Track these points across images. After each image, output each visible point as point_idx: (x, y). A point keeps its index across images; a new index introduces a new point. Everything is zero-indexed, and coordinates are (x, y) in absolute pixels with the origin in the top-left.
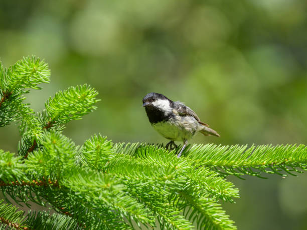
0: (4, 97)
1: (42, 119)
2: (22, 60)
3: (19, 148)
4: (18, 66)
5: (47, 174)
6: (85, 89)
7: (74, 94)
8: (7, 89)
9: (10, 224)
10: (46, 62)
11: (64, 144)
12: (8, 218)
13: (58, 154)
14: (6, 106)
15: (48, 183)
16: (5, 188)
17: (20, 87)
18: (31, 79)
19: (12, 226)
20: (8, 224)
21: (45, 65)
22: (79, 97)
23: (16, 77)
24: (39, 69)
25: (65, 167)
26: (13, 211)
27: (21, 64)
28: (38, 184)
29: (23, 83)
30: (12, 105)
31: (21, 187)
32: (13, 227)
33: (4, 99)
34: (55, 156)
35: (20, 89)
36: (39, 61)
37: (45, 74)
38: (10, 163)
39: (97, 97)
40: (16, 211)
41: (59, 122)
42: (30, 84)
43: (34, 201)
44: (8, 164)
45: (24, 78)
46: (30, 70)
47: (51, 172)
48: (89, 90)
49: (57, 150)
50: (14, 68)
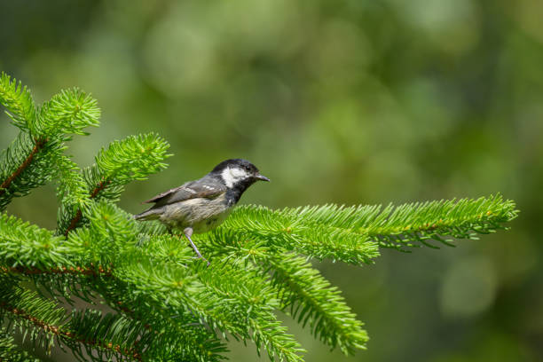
0: (37, 145)
1: (91, 177)
2: (60, 96)
3: (59, 218)
4: (55, 104)
5: (97, 259)
6: (151, 138)
7: (136, 147)
8: (40, 135)
9: (46, 327)
10: (94, 96)
11: (118, 222)
12: (43, 318)
13: (111, 233)
14: (39, 160)
15: (98, 272)
16: (38, 277)
17: (60, 131)
18: (73, 122)
19: (48, 330)
20: (43, 327)
21: (92, 102)
22: (143, 150)
23: (52, 118)
24: (84, 107)
25: (121, 251)
26: (51, 308)
27: (59, 101)
28: (84, 272)
29: (62, 126)
30: (49, 157)
31: (61, 275)
32: (51, 332)
33: (37, 149)
34: (108, 236)
35: (59, 135)
36: (83, 96)
37: (93, 114)
38: (47, 245)
39: (169, 151)
40: (55, 309)
41: (115, 182)
42: (72, 128)
43: (78, 296)
44: (44, 246)
45: (65, 120)
46: (72, 109)
47: (102, 256)
48: (156, 141)
49: (110, 229)
50: (50, 106)
